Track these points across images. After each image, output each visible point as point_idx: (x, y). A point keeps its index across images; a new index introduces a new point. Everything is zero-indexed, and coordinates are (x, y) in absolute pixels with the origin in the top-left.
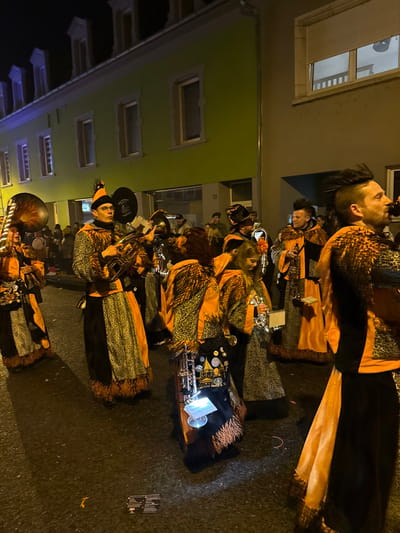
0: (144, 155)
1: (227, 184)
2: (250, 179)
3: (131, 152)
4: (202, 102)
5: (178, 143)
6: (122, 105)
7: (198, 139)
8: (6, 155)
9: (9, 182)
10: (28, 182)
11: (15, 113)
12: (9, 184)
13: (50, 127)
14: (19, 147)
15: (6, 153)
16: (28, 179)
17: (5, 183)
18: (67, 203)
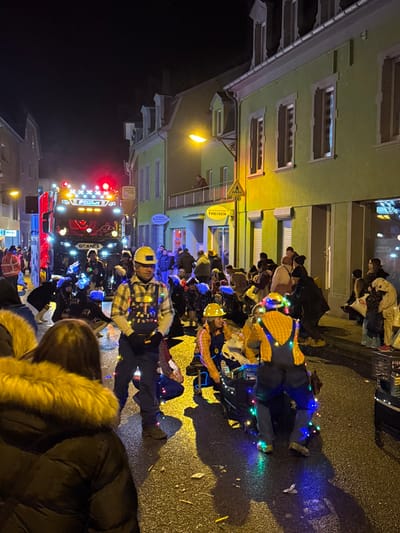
8: (261, 123)
9: (260, 168)
10: (290, 168)
11: (281, 53)
12: (259, 172)
13: (335, 71)
14: (283, 108)
15: (261, 119)
16: (290, 164)
17: (253, 171)
18: (350, 205)
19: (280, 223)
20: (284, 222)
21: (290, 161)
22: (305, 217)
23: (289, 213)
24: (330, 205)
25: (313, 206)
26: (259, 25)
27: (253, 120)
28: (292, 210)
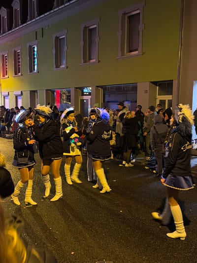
0: (99, 62)
1: (155, 83)
2: (172, 81)
3: (90, 59)
4: (141, 27)
5: (123, 54)
6: (86, 27)
7: (136, 52)
8: (6, 57)
9: (6, 75)
10: (19, 76)
11: (14, 30)
12: (6, 76)
13: (36, 39)
14: (15, 52)
15: (6, 55)
16: (20, 74)
17: (4, 76)
18: (45, 91)
19: (16, 97)
20: (18, 97)
21: (19, 72)
22: (27, 95)
23: (20, 93)
24: (37, 91)
25: (30, 91)
26: (3, 18)
27: (2, 55)
28: (21, 92)
